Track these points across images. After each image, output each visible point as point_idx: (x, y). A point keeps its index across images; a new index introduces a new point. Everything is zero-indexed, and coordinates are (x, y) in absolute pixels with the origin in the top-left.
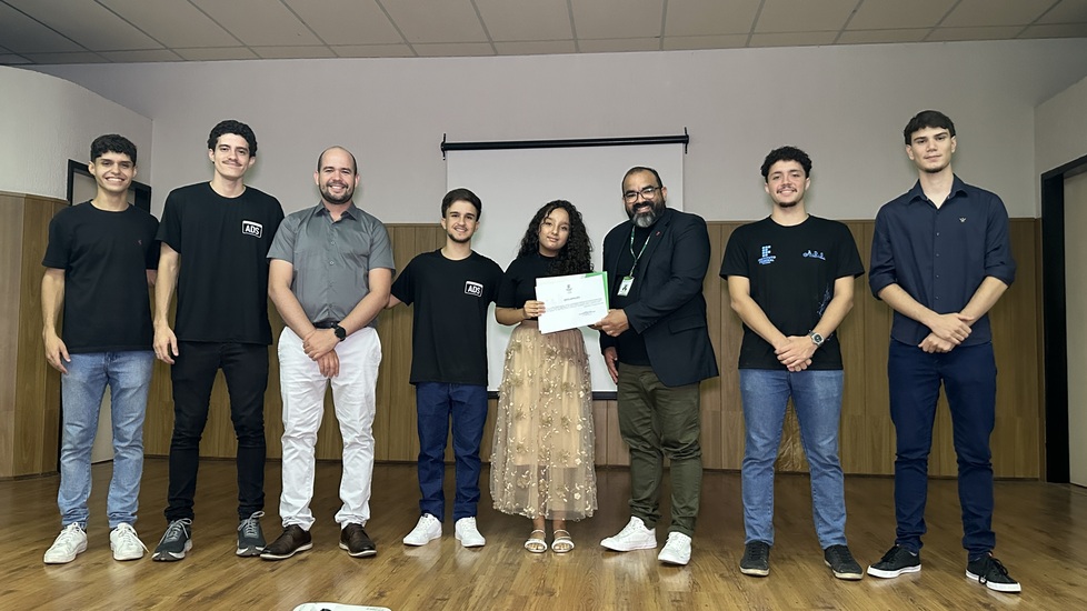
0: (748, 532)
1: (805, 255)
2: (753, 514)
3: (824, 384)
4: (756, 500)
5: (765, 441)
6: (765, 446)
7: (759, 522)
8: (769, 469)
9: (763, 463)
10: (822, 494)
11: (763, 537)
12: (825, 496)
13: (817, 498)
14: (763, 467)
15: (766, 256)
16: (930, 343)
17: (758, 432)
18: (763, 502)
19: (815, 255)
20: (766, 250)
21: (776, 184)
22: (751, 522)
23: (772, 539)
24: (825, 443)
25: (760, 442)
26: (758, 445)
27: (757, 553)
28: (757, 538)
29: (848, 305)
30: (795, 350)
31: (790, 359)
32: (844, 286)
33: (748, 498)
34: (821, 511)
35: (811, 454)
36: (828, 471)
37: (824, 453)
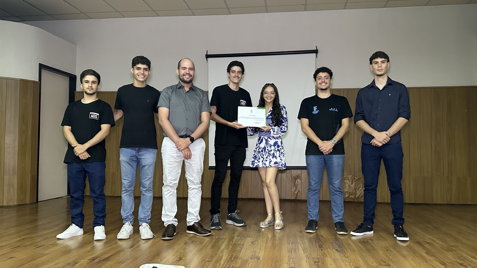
0: (309, 217)
1: (330, 110)
2: (310, 210)
3: (336, 159)
4: (312, 204)
5: (315, 182)
6: (315, 184)
7: (313, 213)
8: (317, 193)
9: (314, 191)
10: (334, 202)
11: (314, 218)
12: (336, 203)
13: (333, 203)
14: (314, 192)
15: (315, 111)
17: (313, 179)
18: (314, 205)
19: (334, 110)
20: (315, 108)
21: (319, 81)
22: (310, 213)
23: (318, 219)
24: (336, 182)
25: (313, 183)
26: (312, 184)
27: (312, 225)
28: (312, 219)
29: (347, 129)
30: (326, 146)
31: (324, 149)
32: (345, 121)
33: (309, 204)
34: (334, 209)
35: (331, 186)
36: (337, 193)
37: (336, 186)
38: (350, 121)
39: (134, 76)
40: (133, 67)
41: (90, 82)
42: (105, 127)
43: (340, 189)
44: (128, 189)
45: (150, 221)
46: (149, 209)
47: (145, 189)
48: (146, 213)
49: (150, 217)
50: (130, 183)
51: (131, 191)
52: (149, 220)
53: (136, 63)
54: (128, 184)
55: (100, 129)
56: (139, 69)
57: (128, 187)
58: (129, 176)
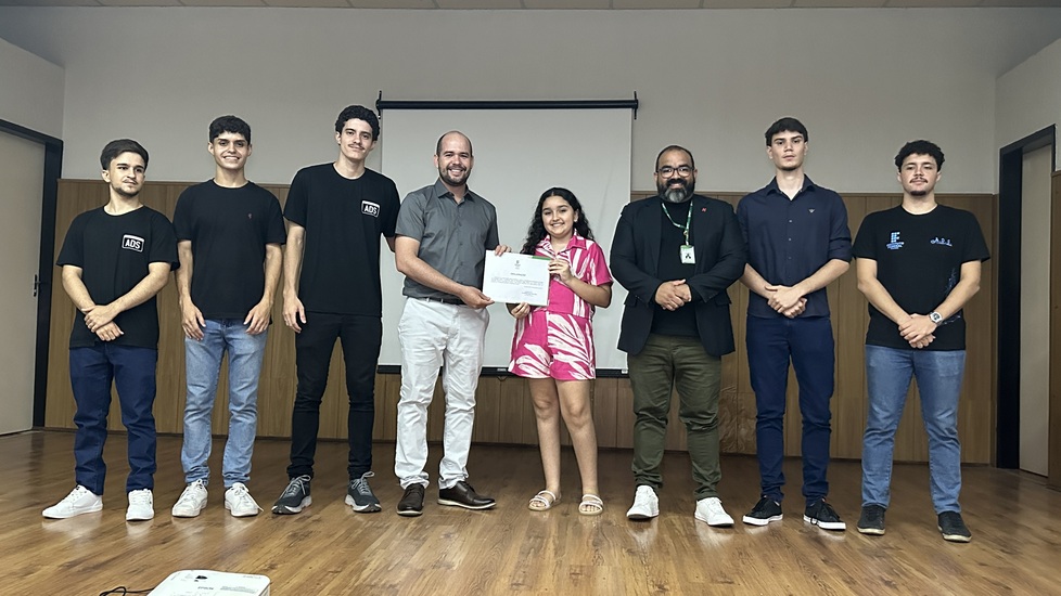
0: (865, 496)
1: (933, 242)
2: (870, 479)
3: (946, 364)
4: (875, 466)
5: (887, 414)
6: (886, 418)
7: (877, 487)
8: (889, 439)
9: (884, 434)
10: (938, 464)
11: (879, 501)
12: (941, 465)
13: (933, 467)
14: (883, 438)
15: (895, 242)
17: (880, 405)
18: (882, 470)
19: (942, 243)
20: (895, 236)
21: (909, 175)
22: (868, 486)
23: (886, 503)
24: (944, 417)
25: (882, 414)
26: (880, 417)
27: (873, 515)
28: (872, 501)
29: (974, 288)
30: (918, 328)
31: (911, 335)
32: (971, 269)
33: (867, 464)
34: (937, 479)
35: (930, 426)
36: (945, 442)
37: (943, 426)
38: (983, 271)
41: (131, 169)
42: (158, 268)
43: (953, 433)
44: (202, 407)
45: (248, 478)
46: (248, 453)
47: (239, 409)
48: (240, 460)
50: (206, 395)
52: (246, 475)
54: (203, 395)
56: (225, 143)
58: (206, 378)
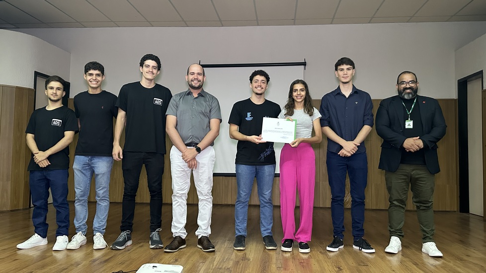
16: (342, 152)
39: (87, 83)
40: (85, 74)
41: (55, 89)
42: (69, 134)
44: (81, 199)
45: (104, 231)
46: (104, 219)
47: (99, 199)
48: (100, 222)
49: (105, 227)
50: (82, 193)
51: (83, 201)
52: (104, 229)
53: (88, 69)
54: (80, 193)
55: (63, 136)
56: (91, 75)
57: (81, 197)
58: (81, 185)
